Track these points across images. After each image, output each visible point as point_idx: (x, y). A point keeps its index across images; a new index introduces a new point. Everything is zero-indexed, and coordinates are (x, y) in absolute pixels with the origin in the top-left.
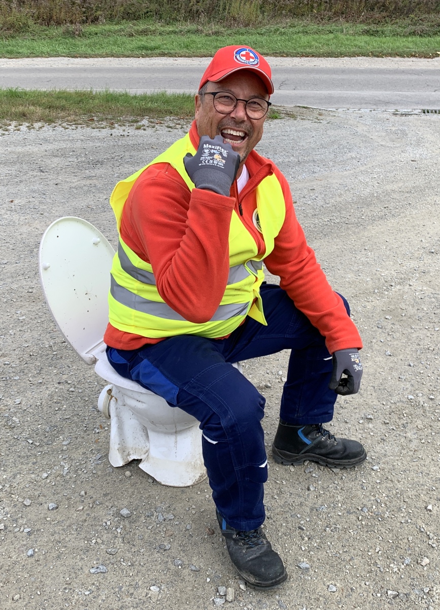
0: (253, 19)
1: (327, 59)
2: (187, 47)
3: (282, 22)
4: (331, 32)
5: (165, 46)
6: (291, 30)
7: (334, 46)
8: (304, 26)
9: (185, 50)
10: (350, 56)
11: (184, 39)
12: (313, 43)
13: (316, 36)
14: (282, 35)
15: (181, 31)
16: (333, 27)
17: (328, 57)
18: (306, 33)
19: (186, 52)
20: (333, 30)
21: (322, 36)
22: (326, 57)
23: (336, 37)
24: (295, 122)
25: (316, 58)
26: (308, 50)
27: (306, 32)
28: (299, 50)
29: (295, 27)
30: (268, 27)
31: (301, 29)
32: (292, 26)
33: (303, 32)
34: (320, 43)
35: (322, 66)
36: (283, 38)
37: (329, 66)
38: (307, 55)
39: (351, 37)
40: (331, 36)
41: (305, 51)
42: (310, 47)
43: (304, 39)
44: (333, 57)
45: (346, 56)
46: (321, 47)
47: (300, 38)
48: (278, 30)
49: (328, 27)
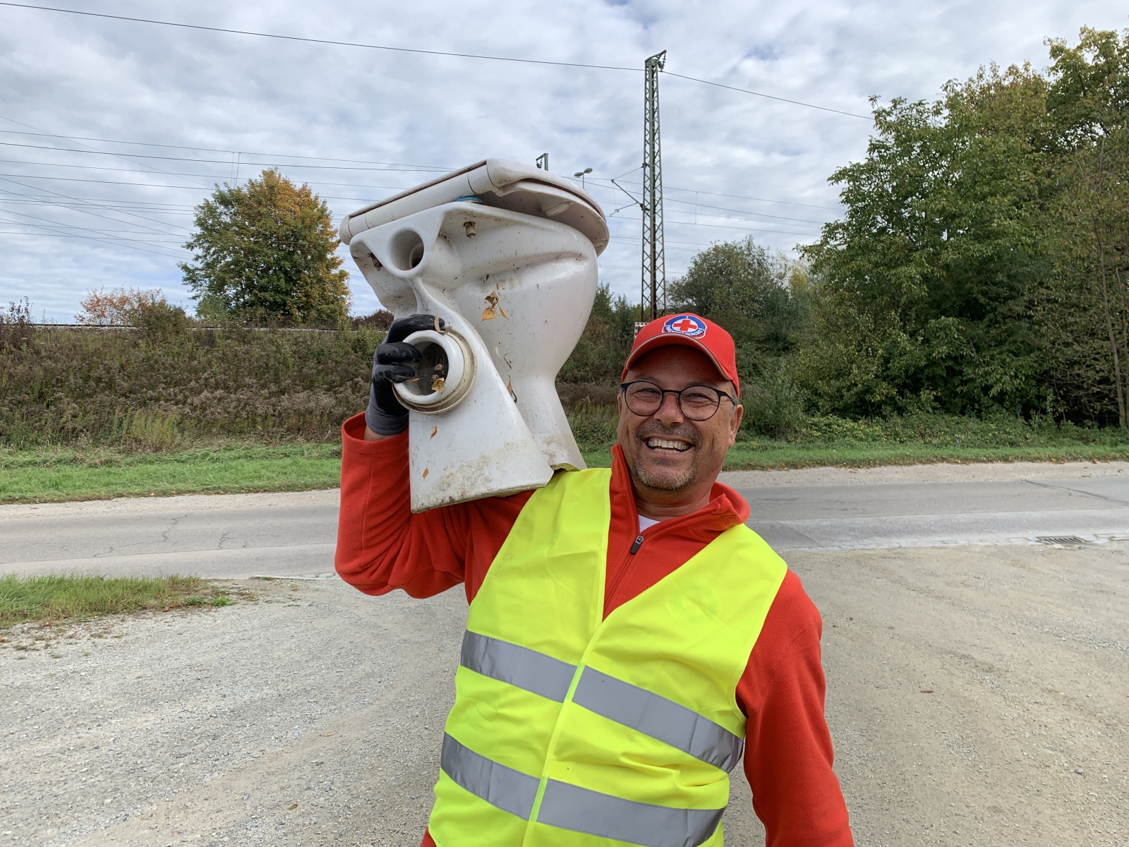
0: (168, 440)
1: (287, 494)
2: (56, 486)
3: (212, 445)
4: (286, 456)
5: (15, 487)
6: (228, 454)
7: (294, 475)
8: (246, 448)
9: (52, 491)
10: (320, 489)
11: (52, 474)
12: (263, 472)
13: (266, 462)
14: (214, 462)
15: (45, 462)
16: (289, 448)
17: (288, 490)
18: (249, 457)
19: (54, 494)
20: (290, 453)
21: (274, 462)
22: (285, 491)
23: (295, 463)
24: (257, 608)
25: (270, 494)
26: (257, 483)
27: (251, 457)
28: (244, 483)
29: (233, 450)
30: (191, 451)
31: (242, 453)
32: (229, 449)
33: (246, 457)
34: (273, 472)
35: (281, 505)
36: (216, 467)
37: (291, 505)
38: (256, 490)
39: (316, 462)
40: (288, 461)
41: (251, 484)
42: (260, 478)
43: (249, 467)
44: (295, 491)
45: (314, 489)
46: (277, 478)
47: (242, 466)
48: (207, 455)
49: (281, 449)
